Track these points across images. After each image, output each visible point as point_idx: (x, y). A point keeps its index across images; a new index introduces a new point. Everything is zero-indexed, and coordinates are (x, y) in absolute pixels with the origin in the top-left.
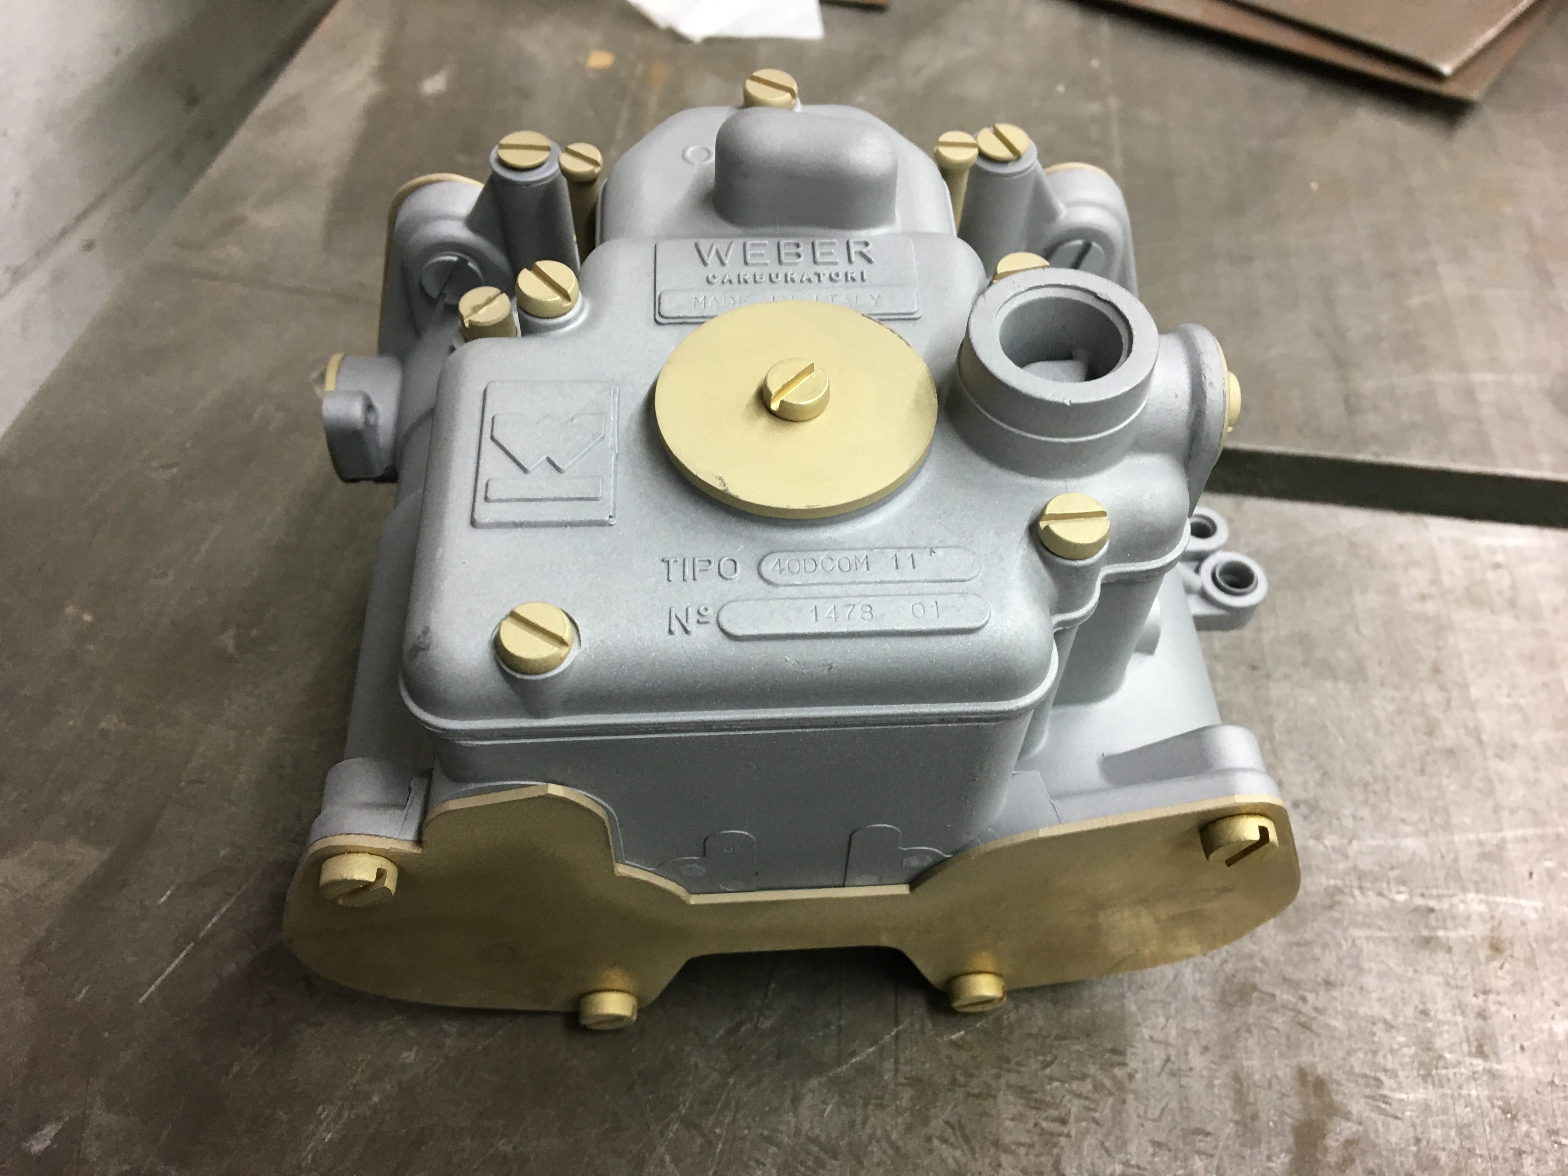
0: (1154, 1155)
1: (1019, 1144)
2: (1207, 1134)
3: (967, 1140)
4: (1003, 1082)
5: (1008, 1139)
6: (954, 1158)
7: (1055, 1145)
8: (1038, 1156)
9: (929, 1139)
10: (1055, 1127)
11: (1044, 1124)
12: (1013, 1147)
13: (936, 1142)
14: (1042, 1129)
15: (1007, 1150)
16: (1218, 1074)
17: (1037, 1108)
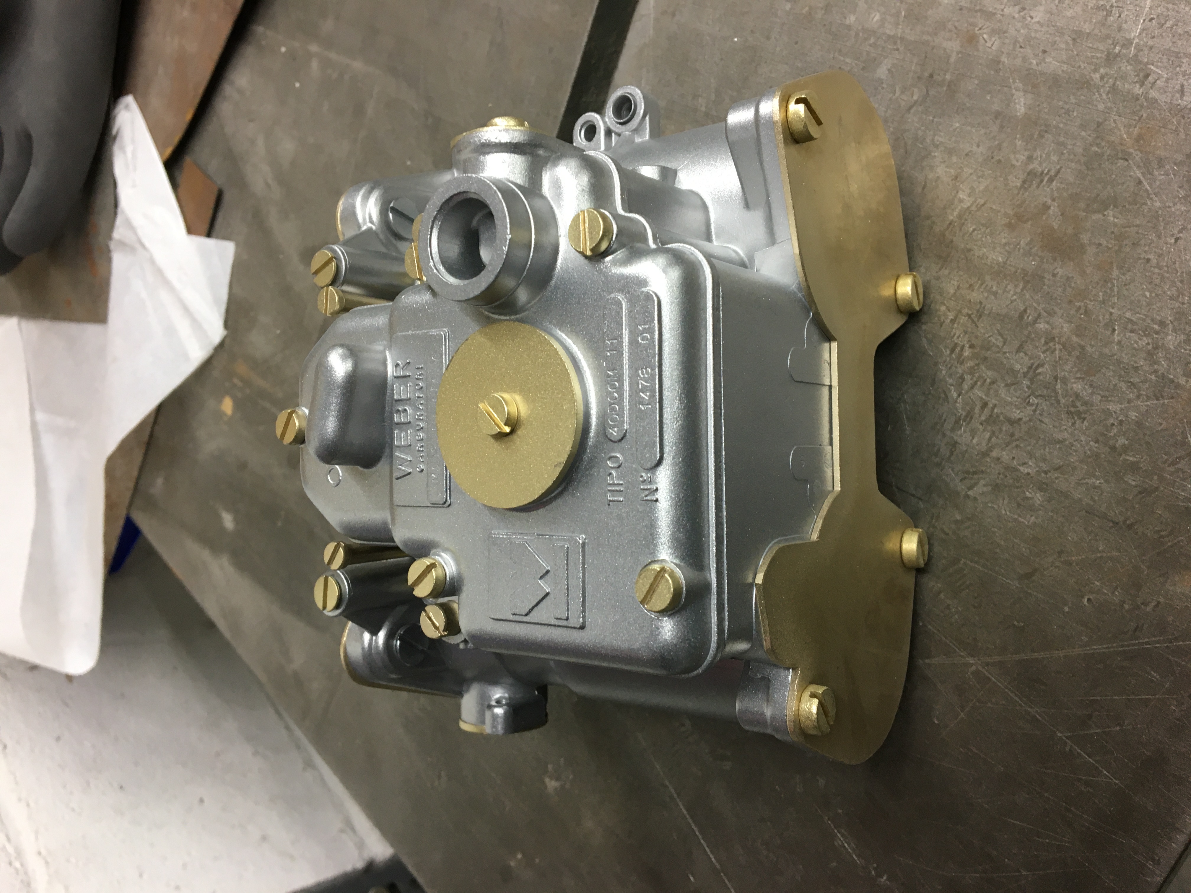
3: (976, 473)
8: (1001, 431)
9: (967, 496)
10: (987, 411)
11: (983, 418)
12: (990, 445)
13: (970, 493)
14: (985, 421)
15: (990, 449)
17: (971, 418)
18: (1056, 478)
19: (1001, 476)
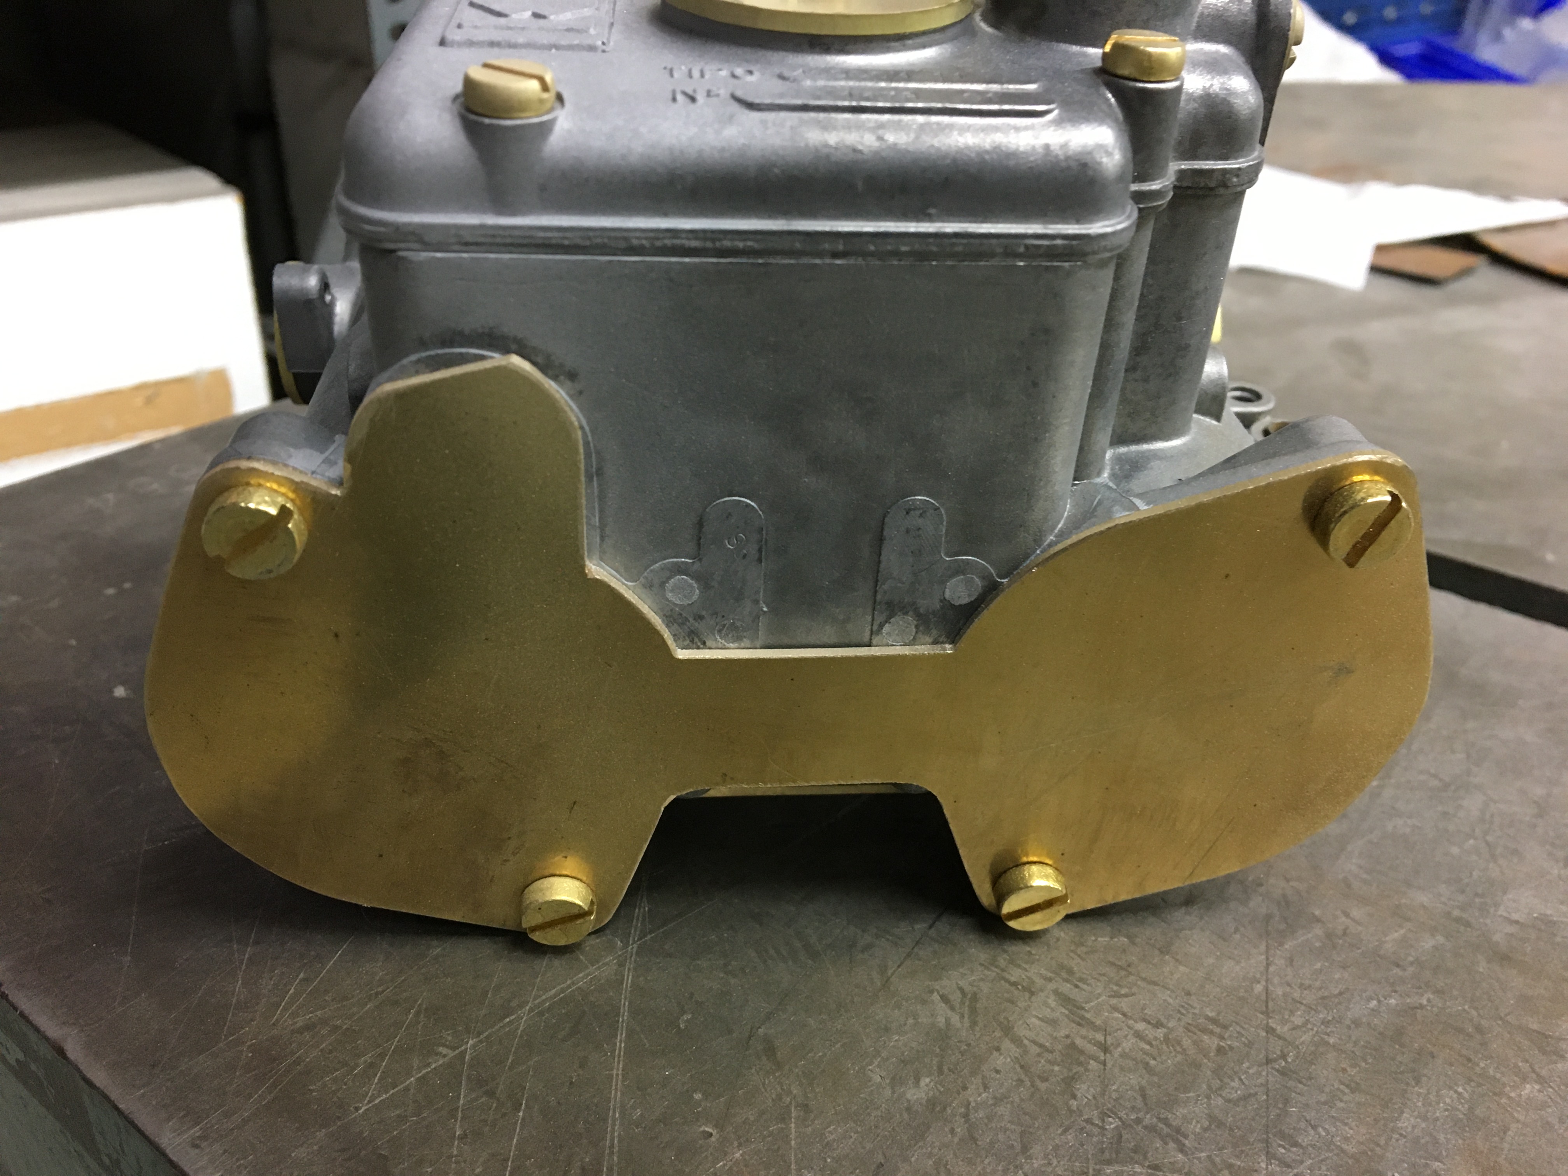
0: (1205, 1130)
1: (1034, 1042)
2: (1296, 1144)
3: (973, 1011)
4: (1052, 986)
5: (1021, 1031)
6: (947, 1020)
7: (1080, 1064)
8: (1052, 1063)
9: (931, 992)
10: (1092, 1049)
11: (1079, 1041)
12: (1026, 1042)
13: (936, 997)
14: (1073, 1043)
15: (1017, 1041)
16: (1345, 1098)
17: (1079, 1024)
18: (952, 1131)
19: (964, 1047)
